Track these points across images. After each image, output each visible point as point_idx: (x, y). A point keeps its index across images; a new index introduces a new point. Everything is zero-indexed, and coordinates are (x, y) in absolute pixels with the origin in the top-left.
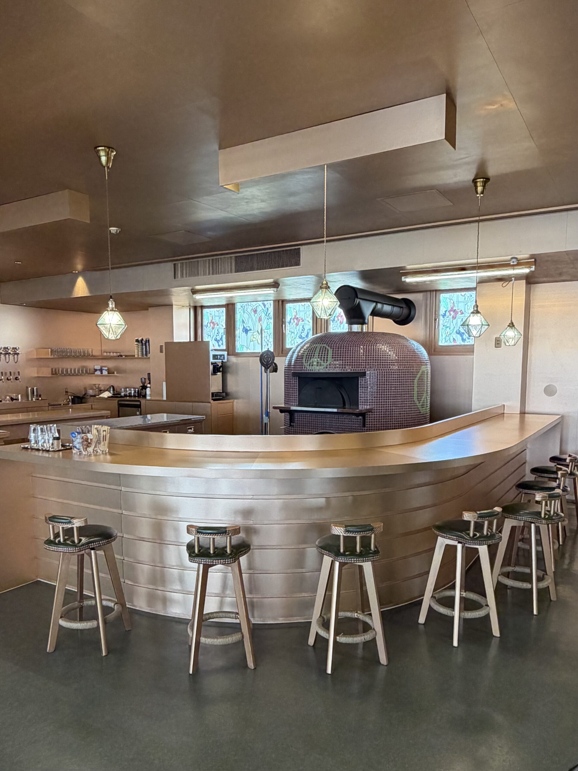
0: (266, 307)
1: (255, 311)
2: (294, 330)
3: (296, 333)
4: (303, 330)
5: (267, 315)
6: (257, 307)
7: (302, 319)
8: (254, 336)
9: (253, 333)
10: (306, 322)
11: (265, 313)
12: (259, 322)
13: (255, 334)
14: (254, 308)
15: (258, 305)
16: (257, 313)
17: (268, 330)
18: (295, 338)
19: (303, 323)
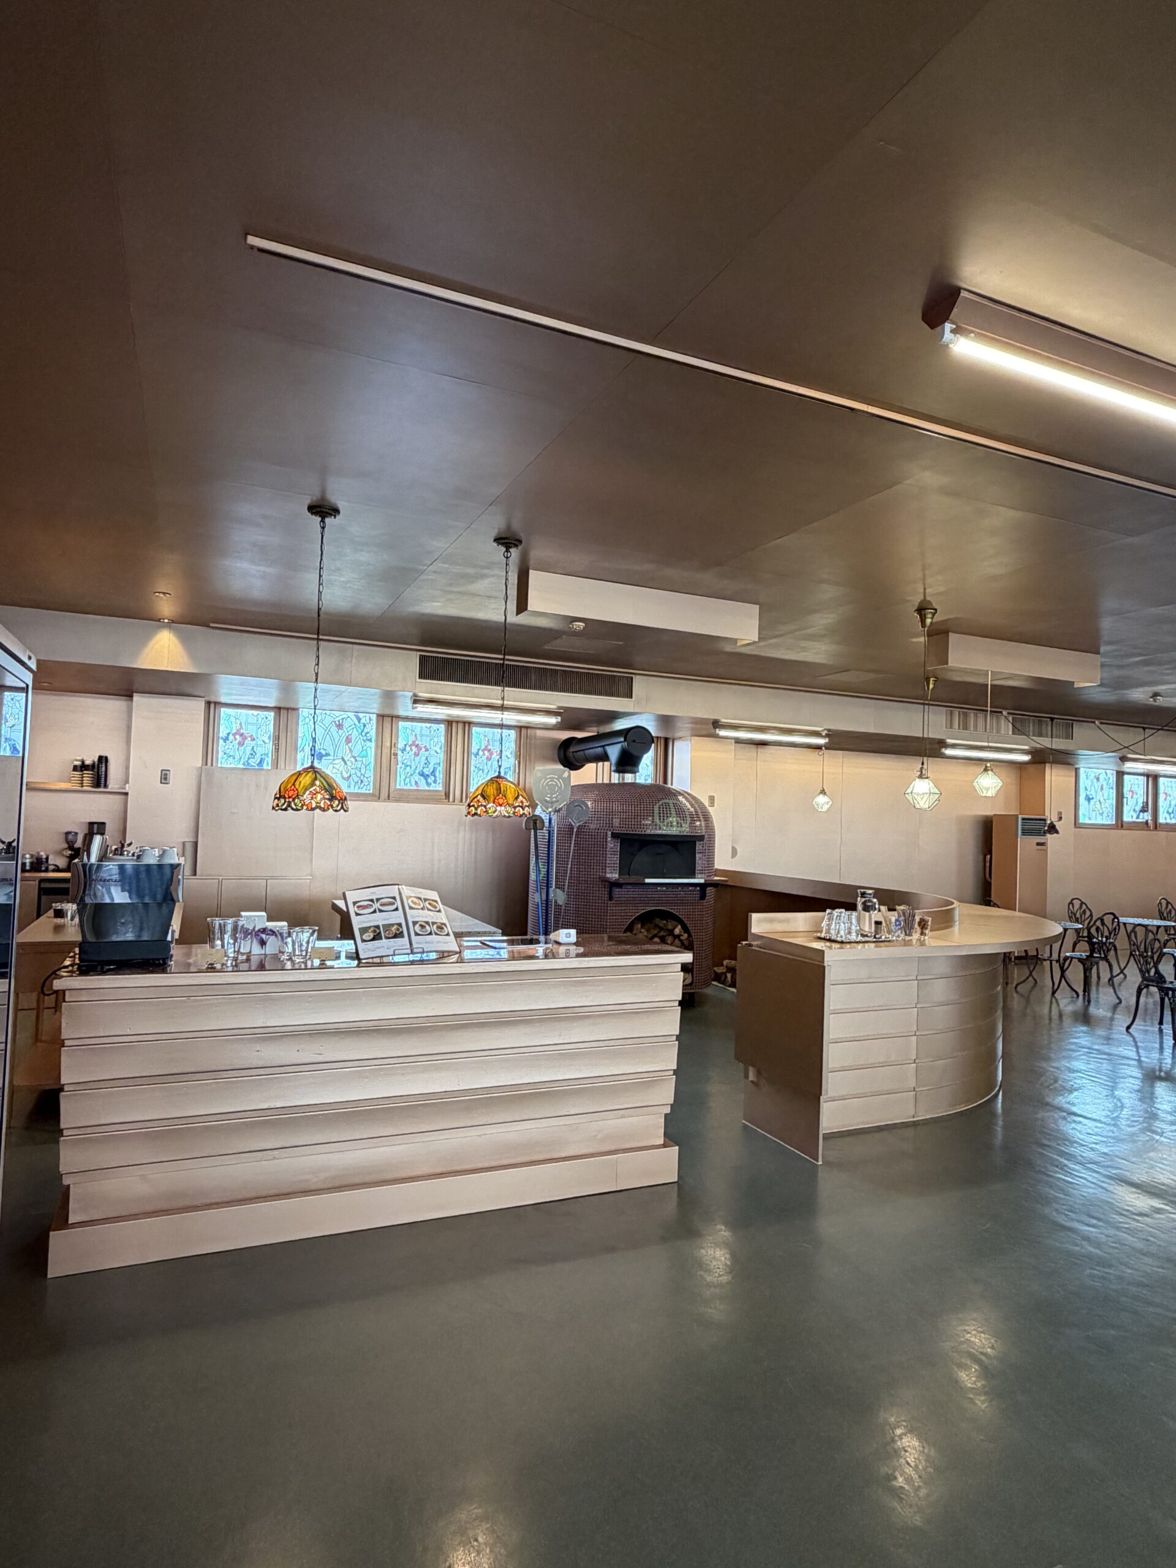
0: (362, 721)
1: (340, 726)
2: (411, 762)
3: (413, 768)
4: (426, 764)
5: (363, 734)
6: (343, 719)
7: (425, 747)
8: (335, 766)
9: (334, 760)
10: (433, 752)
11: (360, 731)
12: (347, 744)
13: (337, 762)
14: (337, 719)
15: (345, 716)
16: (342, 729)
17: (364, 759)
18: (412, 775)
19: (427, 753)
